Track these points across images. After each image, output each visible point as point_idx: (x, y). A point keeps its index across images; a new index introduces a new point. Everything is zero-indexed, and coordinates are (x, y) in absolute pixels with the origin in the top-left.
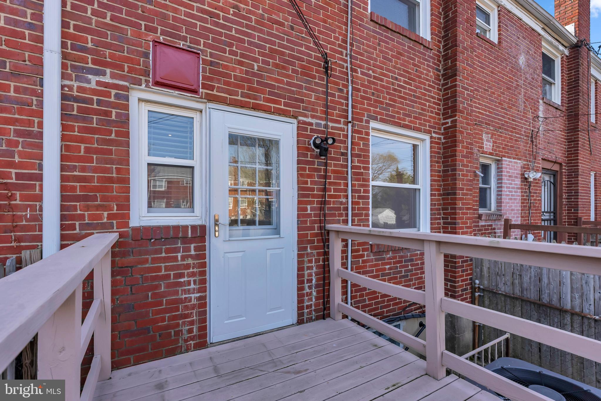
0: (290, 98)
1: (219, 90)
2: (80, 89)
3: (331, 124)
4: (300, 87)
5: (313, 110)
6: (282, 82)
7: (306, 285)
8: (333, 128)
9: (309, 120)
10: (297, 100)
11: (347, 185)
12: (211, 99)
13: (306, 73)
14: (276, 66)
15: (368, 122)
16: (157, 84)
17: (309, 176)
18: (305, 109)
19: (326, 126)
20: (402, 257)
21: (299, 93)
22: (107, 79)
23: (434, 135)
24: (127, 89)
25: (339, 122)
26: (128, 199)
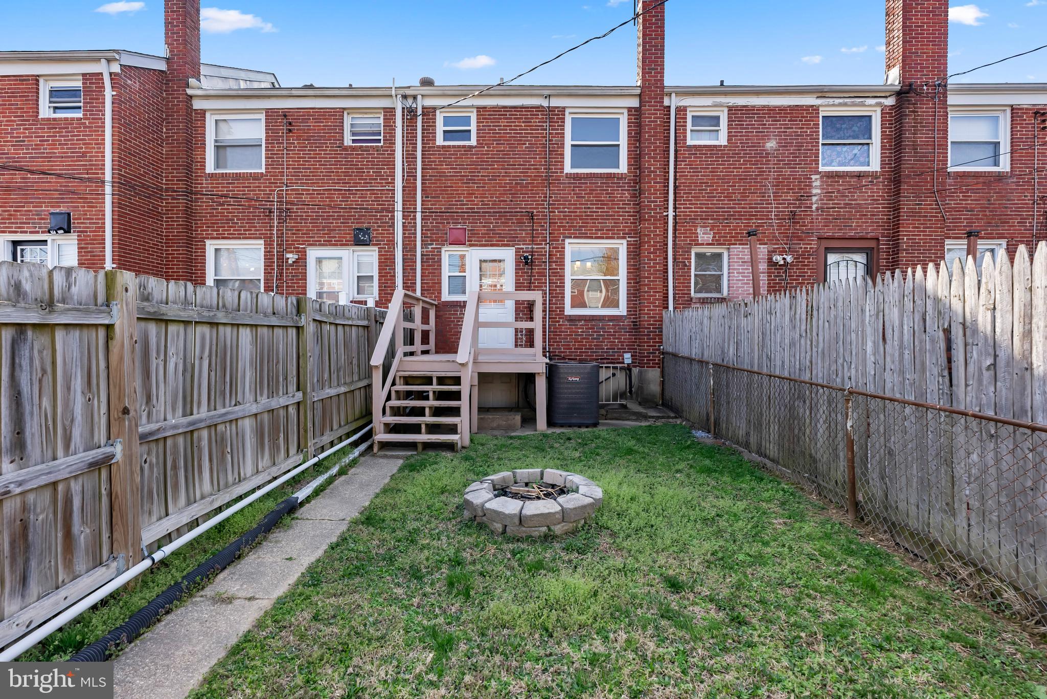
0: (510, 237)
1: (475, 241)
2: (427, 251)
3: (535, 247)
4: (516, 230)
5: (524, 241)
6: (505, 230)
7: (519, 334)
8: (537, 248)
9: (522, 246)
10: (514, 237)
11: (546, 280)
12: (471, 245)
13: (520, 222)
14: (502, 223)
15: (563, 240)
16: (450, 244)
17: (521, 276)
18: (519, 241)
19: (532, 248)
20: (594, 325)
21: (515, 234)
22: (434, 246)
23: (629, 239)
24: (440, 248)
25: (542, 244)
26: (441, 290)
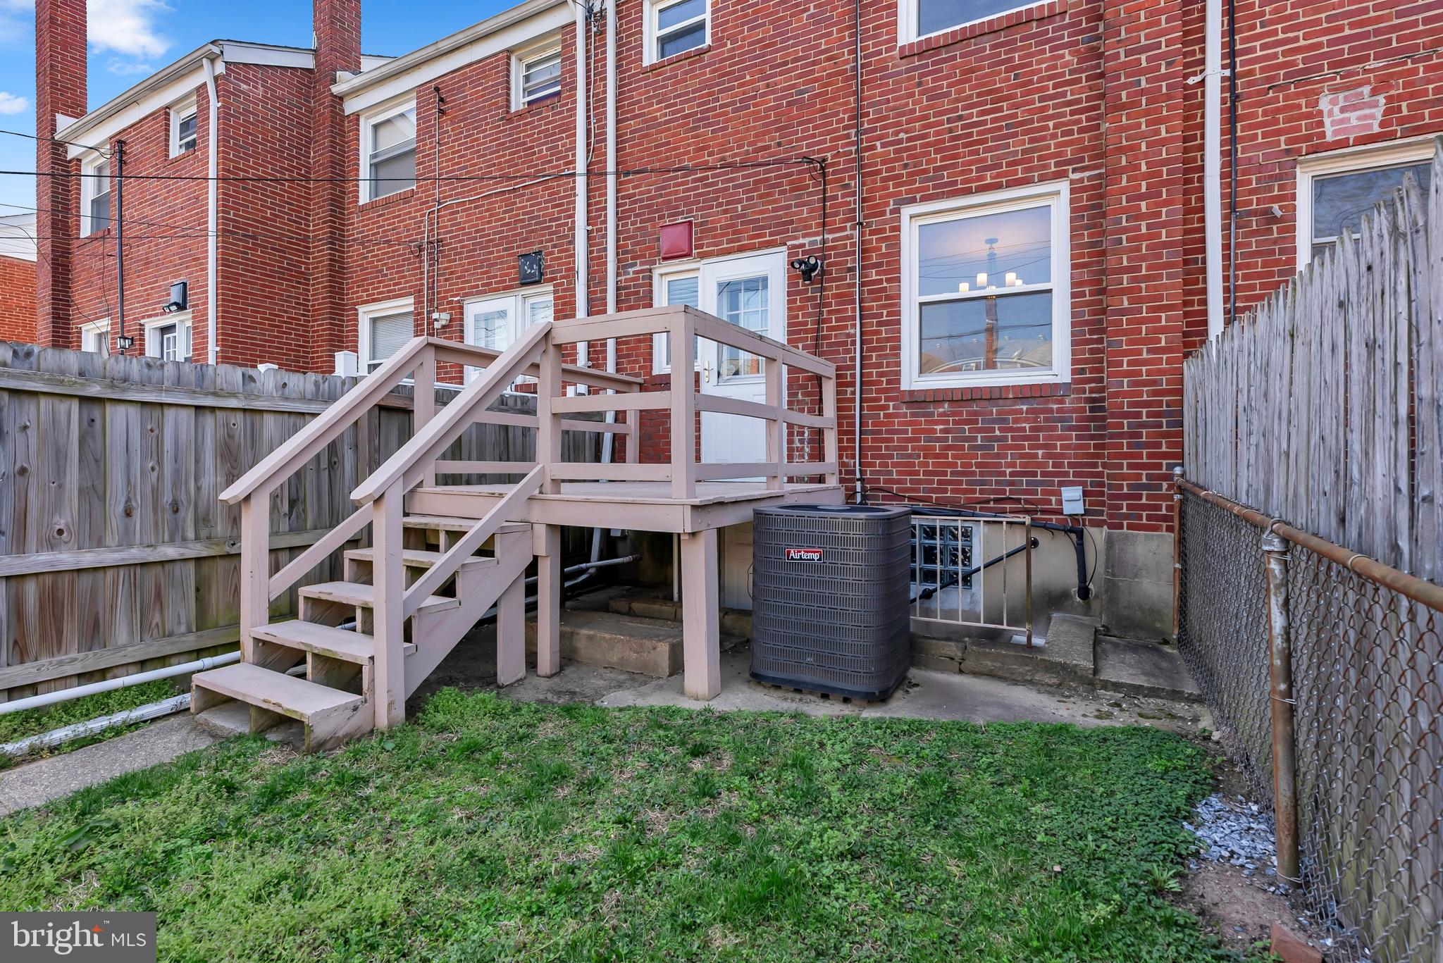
0: (777, 225)
1: (709, 245)
2: (626, 280)
3: (830, 236)
4: (789, 207)
5: (805, 228)
6: (767, 211)
7: (796, 438)
8: (834, 240)
9: (801, 241)
10: (785, 224)
11: (854, 310)
12: (703, 256)
13: (798, 187)
14: (761, 197)
15: (898, 211)
16: (665, 259)
17: (800, 308)
18: (795, 230)
19: (824, 241)
20: (976, 413)
21: (787, 215)
22: (638, 268)
24: (650, 271)
25: (844, 229)
